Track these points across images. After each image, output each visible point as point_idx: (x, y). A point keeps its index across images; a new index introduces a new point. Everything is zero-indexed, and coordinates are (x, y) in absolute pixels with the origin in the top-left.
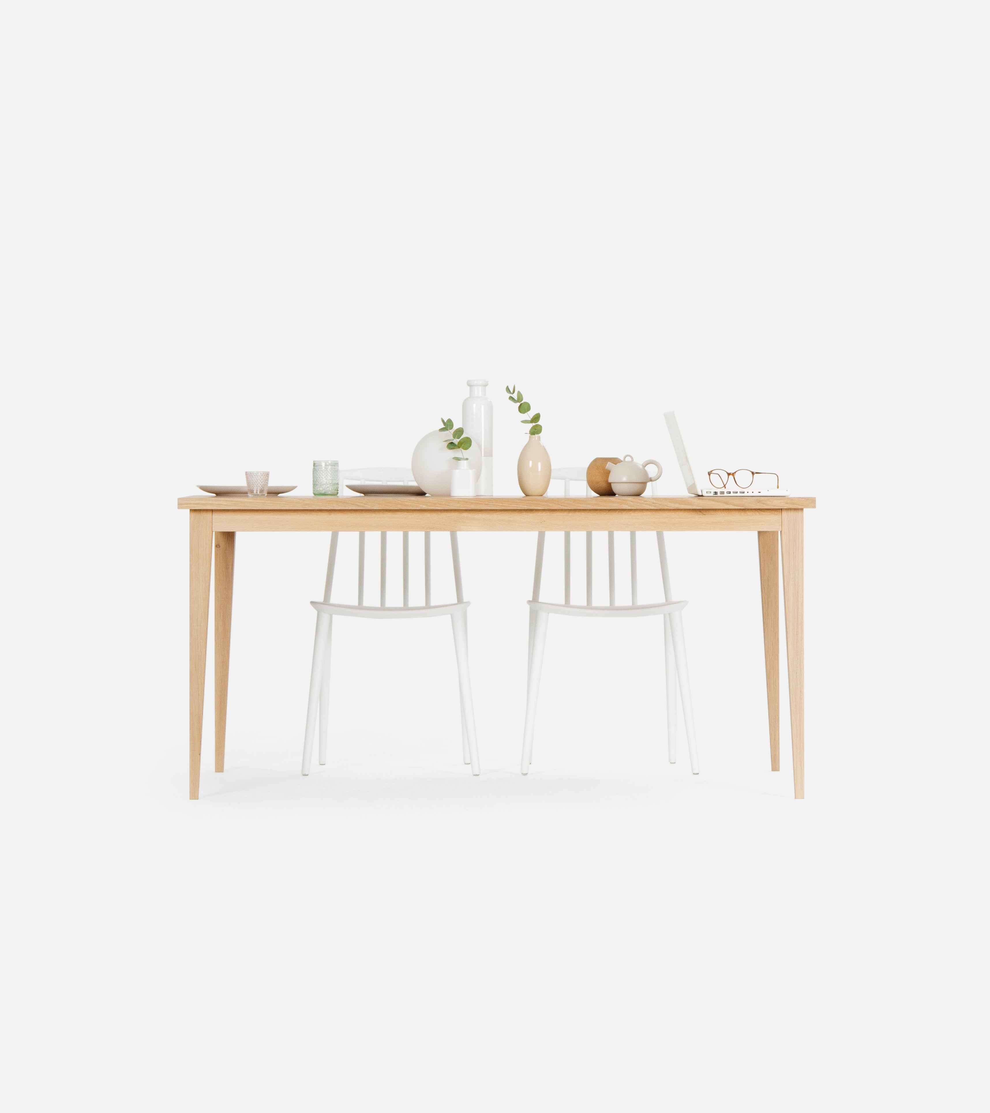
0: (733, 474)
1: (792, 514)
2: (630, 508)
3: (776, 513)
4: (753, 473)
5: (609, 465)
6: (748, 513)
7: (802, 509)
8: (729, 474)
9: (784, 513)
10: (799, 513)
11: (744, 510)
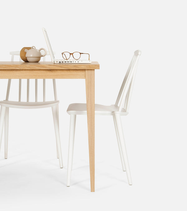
0: (72, 54)
1: (90, 71)
2: (19, 69)
3: (83, 71)
4: (80, 53)
5: (26, 50)
6: (71, 71)
7: (94, 70)
8: (70, 54)
9: (86, 71)
10: (93, 71)
11: (69, 70)
